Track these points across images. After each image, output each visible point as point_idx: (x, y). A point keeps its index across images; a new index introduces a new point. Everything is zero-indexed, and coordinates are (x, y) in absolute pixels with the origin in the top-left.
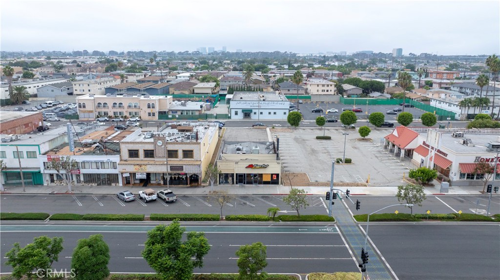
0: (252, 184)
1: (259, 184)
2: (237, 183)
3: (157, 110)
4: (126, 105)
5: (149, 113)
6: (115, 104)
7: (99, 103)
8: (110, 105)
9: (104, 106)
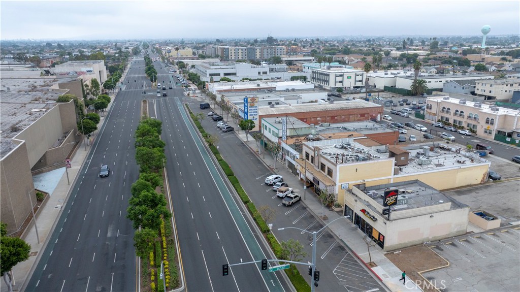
1: (369, 236)
3: (495, 128)
4: (466, 114)
5: (485, 129)
6: (457, 111)
7: (444, 108)
8: (453, 111)
9: (447, 112)
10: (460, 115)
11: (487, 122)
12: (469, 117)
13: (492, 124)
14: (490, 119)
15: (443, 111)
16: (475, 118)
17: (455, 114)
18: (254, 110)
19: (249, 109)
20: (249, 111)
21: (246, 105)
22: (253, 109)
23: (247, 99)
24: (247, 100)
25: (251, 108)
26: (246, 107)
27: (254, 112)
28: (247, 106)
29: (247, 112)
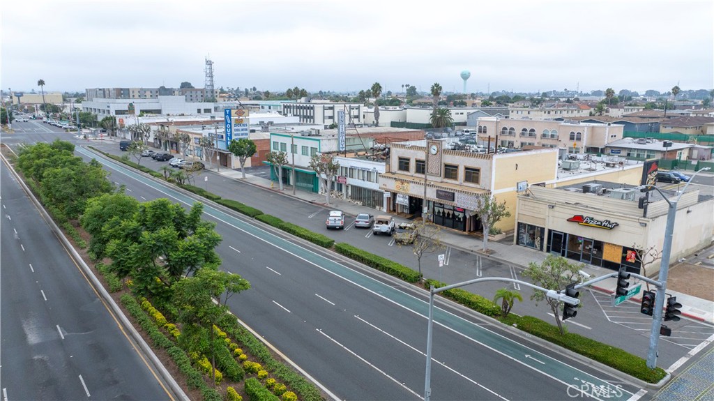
0: (579, 259)
1: (593, 263)
2: (548, 251)
3: (584, 145)
4: (539, 133)
5: (570, 148)
6: (525, 130)
7: (505, 128)
8: (518, 131)
9: (510, 133)
10: (530, 135)
11: (572, 138)
12: (544, 136)
13: (579, 139)
14: (576, 134)
15: (503, 132)
16: (552, 136)
17: (523, 134)
18: (242, 130)
19: (233, 128)
20: (234, 132)
21: (229, 121)
22: (240, 128)
23: (230, 110)
24: (230, 112)
25: (236, 128)
26: (228, 126)
27: (242, 134)
28: (230, 124)
29: (231, 135)
